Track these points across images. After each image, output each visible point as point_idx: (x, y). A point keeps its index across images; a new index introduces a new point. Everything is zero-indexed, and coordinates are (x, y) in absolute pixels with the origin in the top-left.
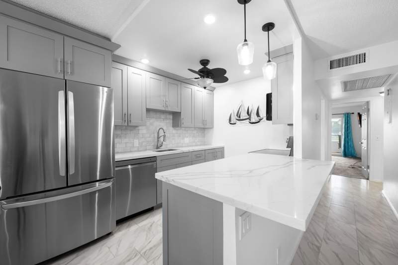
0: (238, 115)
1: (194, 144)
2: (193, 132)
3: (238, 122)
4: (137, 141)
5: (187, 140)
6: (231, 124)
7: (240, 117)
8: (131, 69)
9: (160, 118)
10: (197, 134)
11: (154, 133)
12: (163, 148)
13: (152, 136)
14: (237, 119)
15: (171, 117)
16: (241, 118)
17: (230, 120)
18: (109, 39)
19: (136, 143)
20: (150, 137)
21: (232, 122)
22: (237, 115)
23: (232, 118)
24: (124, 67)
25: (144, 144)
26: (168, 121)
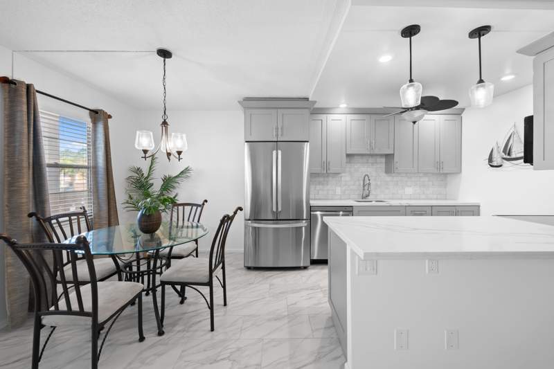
0: (507, 151)
1: (423, 197)
2: (422, 180)
3: (506, 163)
4: (339, 188)
5: (409, 191)
6: (492, 166)
7: (509, 154)
8: (331, 117)
9: (367, 163)
10: (431, 183)
11: (359, 180)
12: (370, 198)
13: (357, 183)
14: (504, 158)
15: (383, 160)
16: (513, 156)
17: (490, 159)
18: (307, 99)
19: (338, 190)
20: (354, 185)
21: (495, 164)
22: (504, 151)
23: (495, 155)
24: (323, 117)
25: (347, 192)
26: (378, 166)
